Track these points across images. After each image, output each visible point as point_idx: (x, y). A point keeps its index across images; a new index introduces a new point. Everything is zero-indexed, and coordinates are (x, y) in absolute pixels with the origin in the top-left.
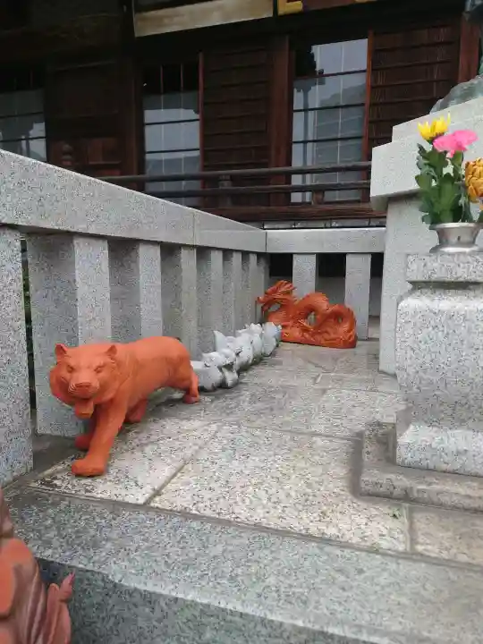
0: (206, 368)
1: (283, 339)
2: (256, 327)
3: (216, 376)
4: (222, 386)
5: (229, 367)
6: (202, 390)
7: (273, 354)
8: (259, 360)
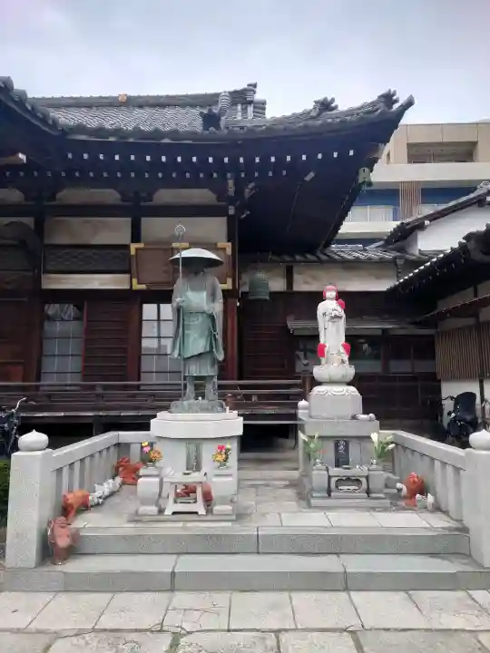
0: (93, 498)
1: (123, 483)
2: (111, 481)
3: (96, 501)
4: (98, 504)
5: (100, 497)
6: (92, 506)
7: (118, 491)
8: (112, 494)
